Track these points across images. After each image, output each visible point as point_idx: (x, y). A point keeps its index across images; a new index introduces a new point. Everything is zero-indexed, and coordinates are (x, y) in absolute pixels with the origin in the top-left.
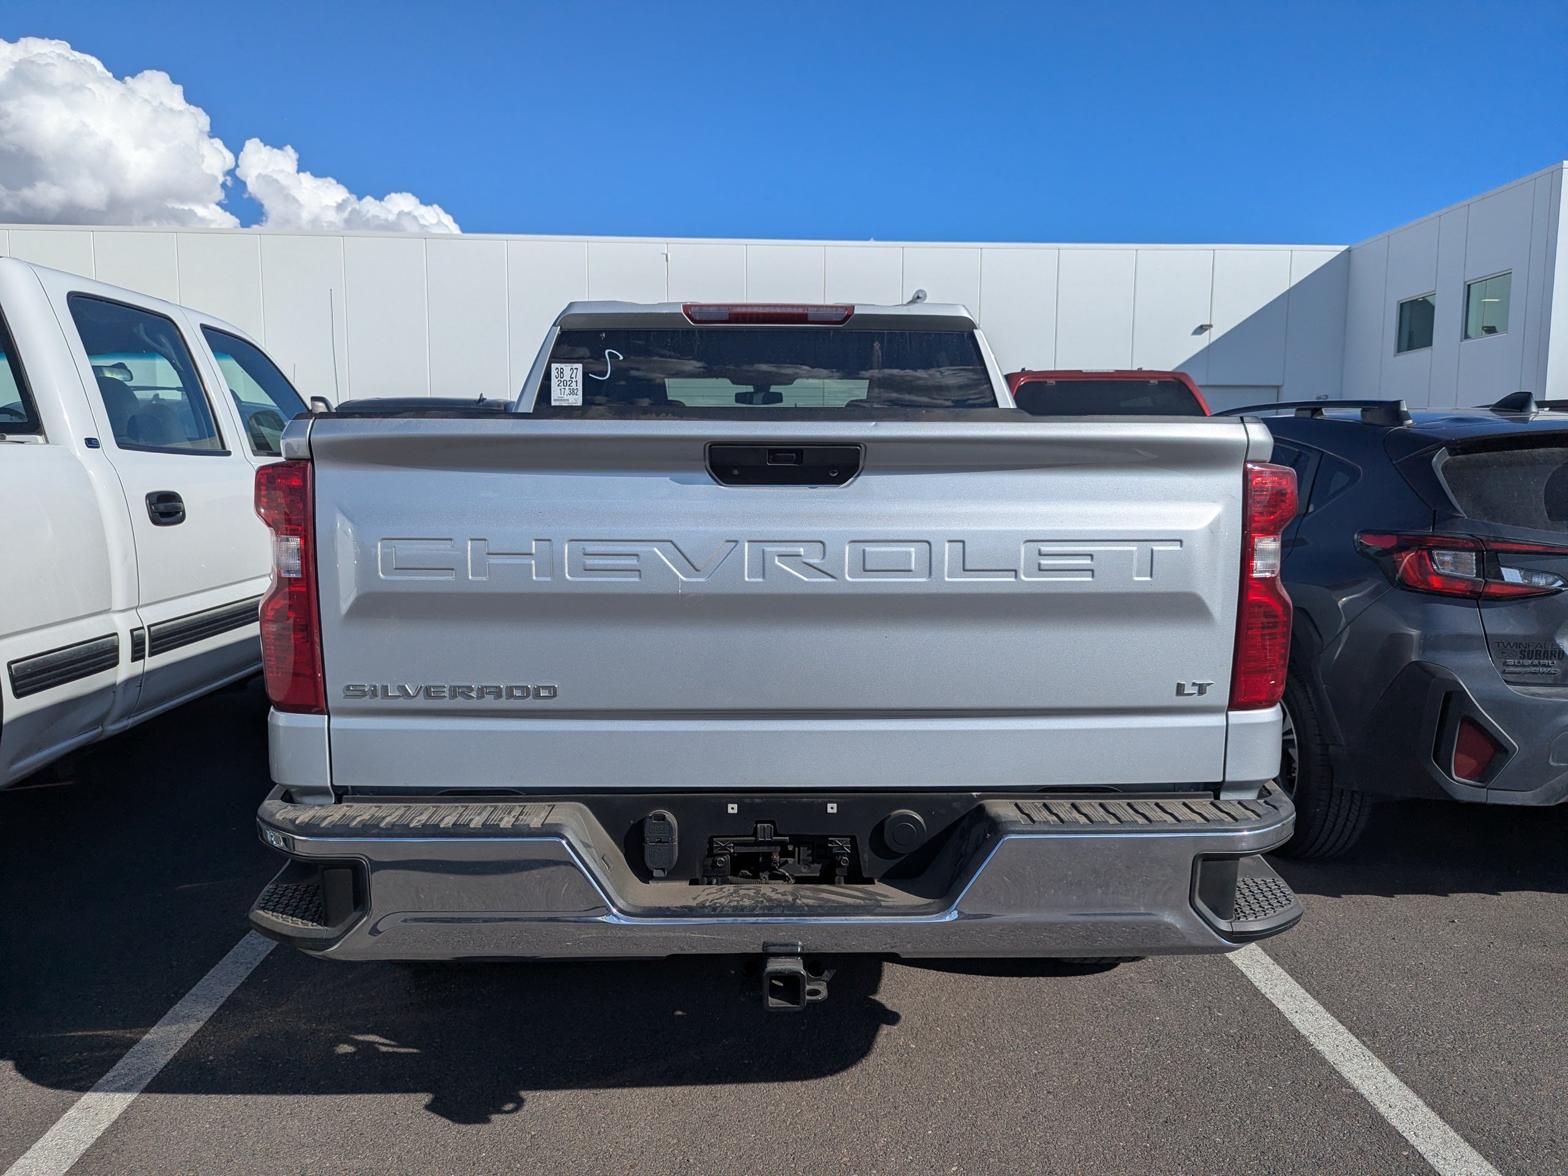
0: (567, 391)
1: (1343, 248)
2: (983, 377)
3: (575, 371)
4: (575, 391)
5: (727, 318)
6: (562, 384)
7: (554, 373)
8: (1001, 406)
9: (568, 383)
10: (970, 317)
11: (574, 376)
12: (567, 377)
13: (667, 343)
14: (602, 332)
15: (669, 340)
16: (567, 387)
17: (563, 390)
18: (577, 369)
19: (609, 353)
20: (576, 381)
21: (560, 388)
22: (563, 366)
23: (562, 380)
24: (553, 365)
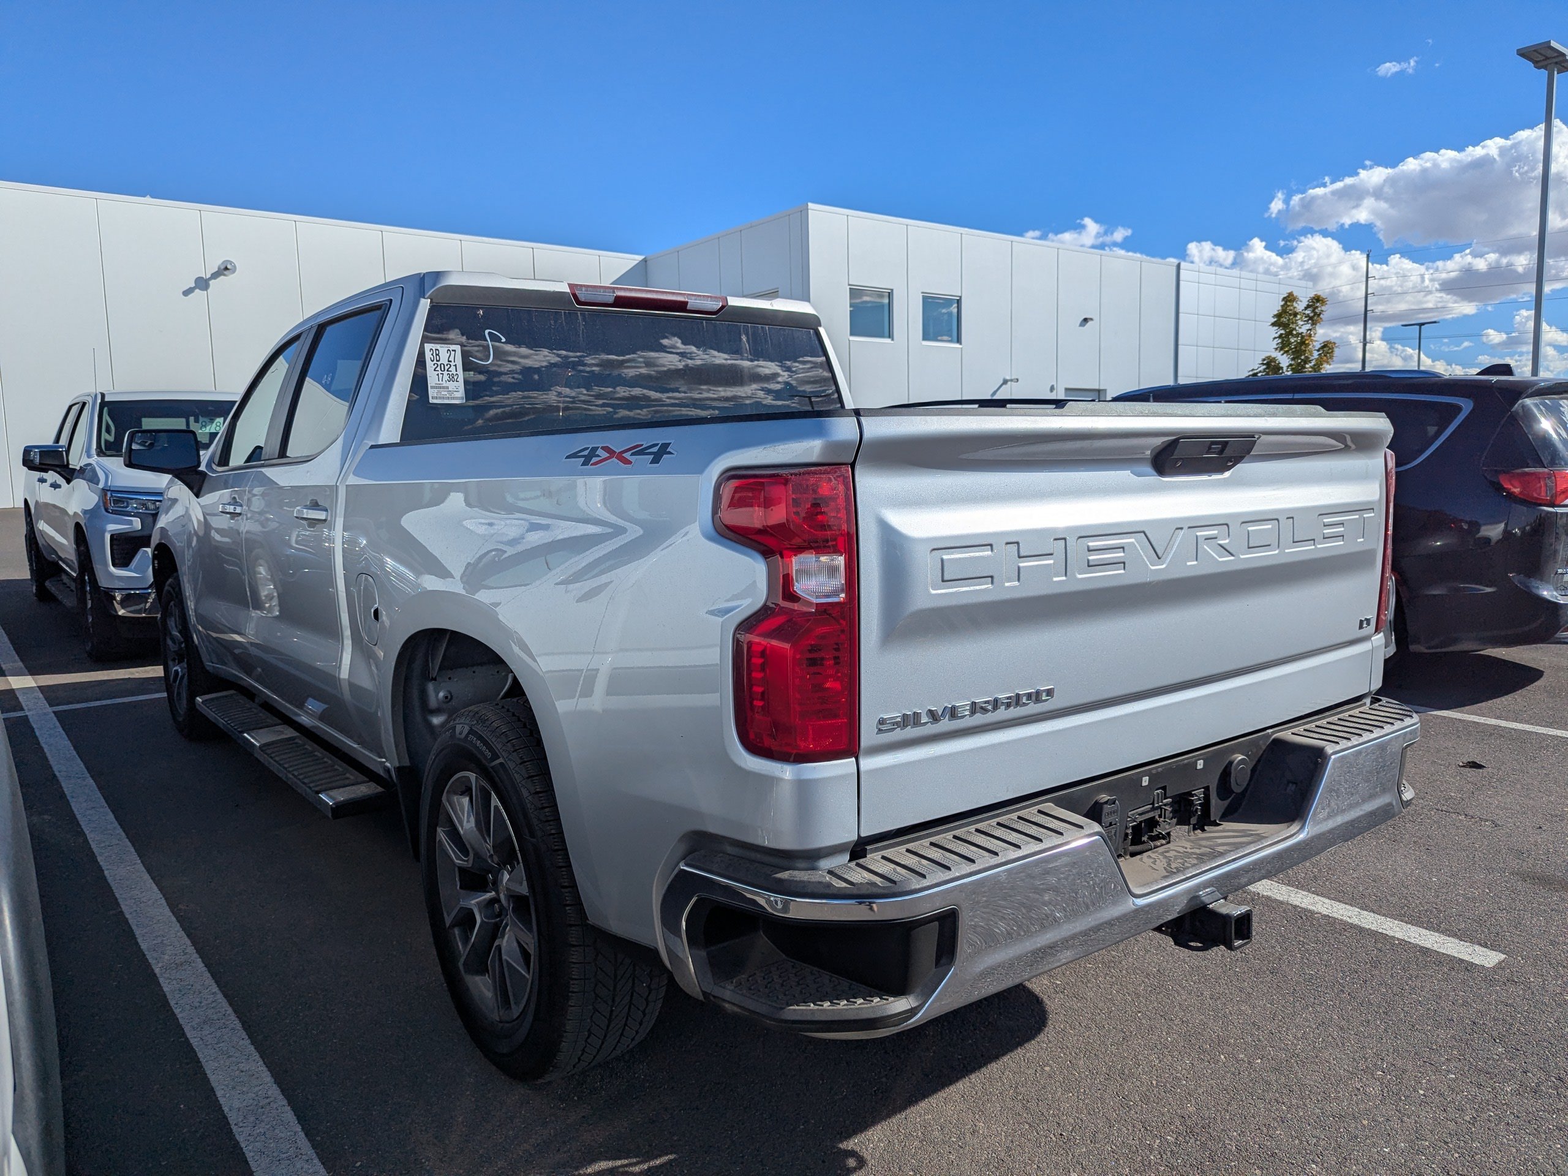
0: (446, 377)
1: (641, 258)
2: (827, 374)
3: (453, 353)
4: (455, 377)
5: (611, 300)
6: (438, 369)
7: (428, 355)
8: (846, 408)
9: (446, 368)
10: (816, 313)
11: (451, 359)
12: (444, 360)
13: (551, 324)
14: (478, 309)
15: (552, 322)
16: (446, 373)
17: (440, 376)
18: (455, 351)
19: (489, 333)
20: (456, 365)
21: (437, 373)
22: (438, 346)
23: (439, 363)
24: (426, 345)
